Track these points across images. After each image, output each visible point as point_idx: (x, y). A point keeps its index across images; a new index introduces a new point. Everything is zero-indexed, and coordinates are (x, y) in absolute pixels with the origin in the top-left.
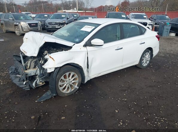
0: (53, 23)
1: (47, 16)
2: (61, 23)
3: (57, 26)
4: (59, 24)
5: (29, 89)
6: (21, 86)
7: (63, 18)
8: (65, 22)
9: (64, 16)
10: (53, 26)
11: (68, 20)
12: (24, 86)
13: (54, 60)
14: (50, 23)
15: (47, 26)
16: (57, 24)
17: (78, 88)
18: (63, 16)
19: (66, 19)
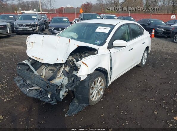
0: (24, 25)
1: (12, 17)
2: (33, 25)
3: (29, 27)
4: (31, 26)
5: (56, 103)
6: (46, 101)
7: (34, 19)
8: (37, 24)
9: (35, 17)
10: (23, 28)
11: (40, 21)
12: (49, 100)
13: (87, 66)
14: (20, 25)
15: (17, 28)
16: (29, 26)
17: (103, 93)
18: (33, 17)
19: (38, 20)
